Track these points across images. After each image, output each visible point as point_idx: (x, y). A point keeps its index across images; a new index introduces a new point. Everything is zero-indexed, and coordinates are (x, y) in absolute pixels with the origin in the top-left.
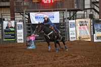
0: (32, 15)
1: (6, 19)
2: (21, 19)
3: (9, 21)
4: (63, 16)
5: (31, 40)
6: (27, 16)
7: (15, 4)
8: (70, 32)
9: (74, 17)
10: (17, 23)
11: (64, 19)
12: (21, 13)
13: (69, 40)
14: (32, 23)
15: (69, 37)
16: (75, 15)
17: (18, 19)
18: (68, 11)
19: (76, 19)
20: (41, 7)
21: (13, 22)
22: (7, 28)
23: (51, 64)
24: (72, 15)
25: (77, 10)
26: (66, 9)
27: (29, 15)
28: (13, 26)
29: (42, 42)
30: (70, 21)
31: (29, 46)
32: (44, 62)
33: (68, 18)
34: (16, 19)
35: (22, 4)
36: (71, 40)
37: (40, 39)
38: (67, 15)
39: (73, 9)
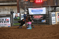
0: (30, 10)
1: (15, 12)
2: (23, 12)
3: (16, 13)
4: (48, 10)
5: (29, 24)
6: (27, 10)
7: (20, 3)
8: (52, 20)
9: (54, 11)
10: (21, 14)
11: (48, 12)
12: (23, 8)
13: (51, 24)
14: (30, 14)
15: (51, 22)
16: (55, 9)
17: (22, 12)
18: (51, 7)
19: (56, 11)
20: (35, 5)
21: (19, 14)
22: (15, 17)
23: (41, 38)
24: (53, 9)
25: (56, 7)
26: (50, 6)
27: (28, 10)
28: (19, 16)
29: (35, 25)
30: (52, 13)
31: (28, 27)
32: (37, 37)
33: (51, 11)
34: (20, 12)
35: (24, 3)
36: (53, 24)
37: (34, 24)
38: (50, 9)
39: (54, 6)
